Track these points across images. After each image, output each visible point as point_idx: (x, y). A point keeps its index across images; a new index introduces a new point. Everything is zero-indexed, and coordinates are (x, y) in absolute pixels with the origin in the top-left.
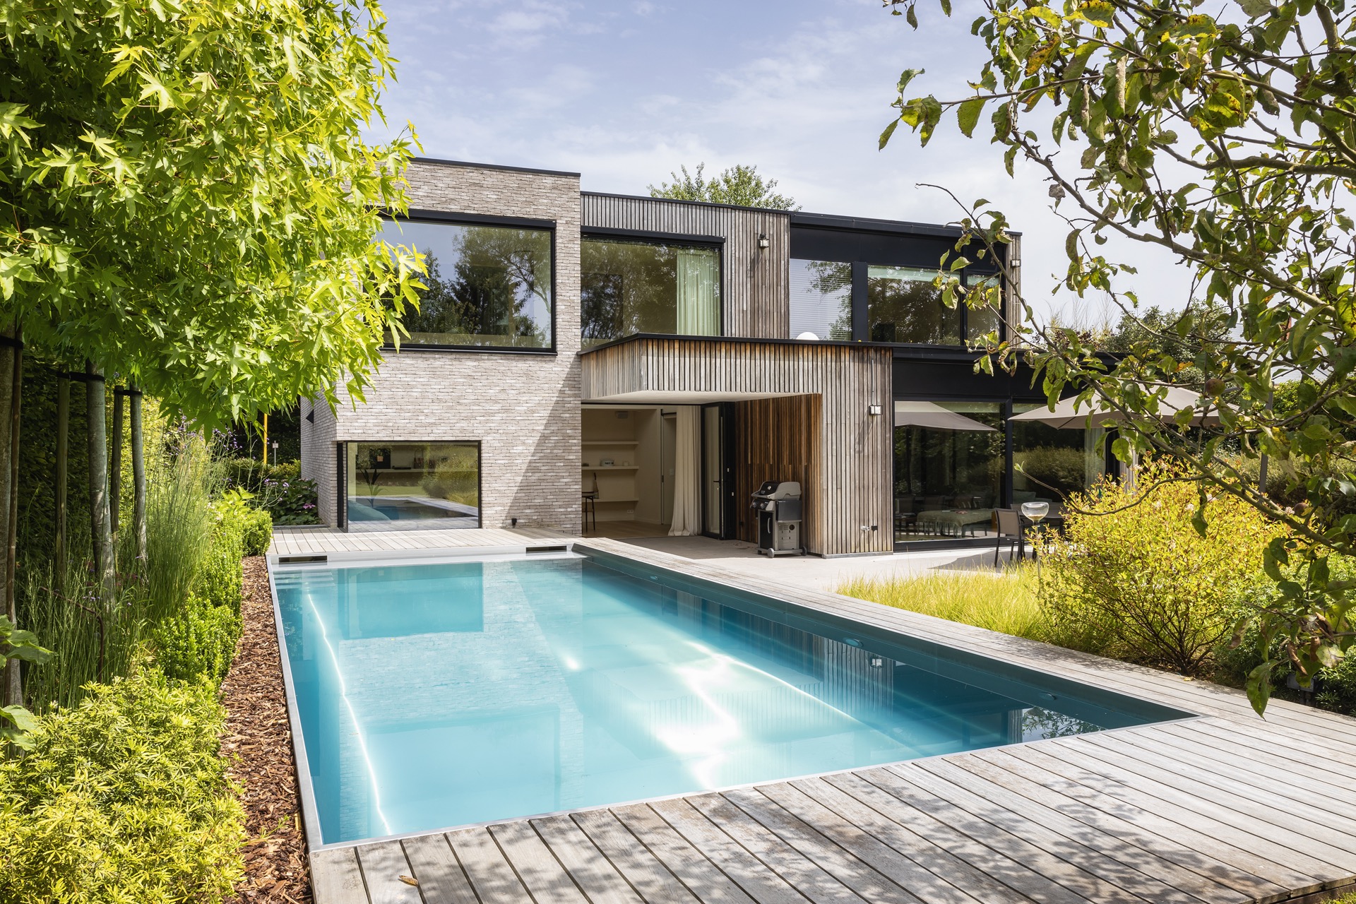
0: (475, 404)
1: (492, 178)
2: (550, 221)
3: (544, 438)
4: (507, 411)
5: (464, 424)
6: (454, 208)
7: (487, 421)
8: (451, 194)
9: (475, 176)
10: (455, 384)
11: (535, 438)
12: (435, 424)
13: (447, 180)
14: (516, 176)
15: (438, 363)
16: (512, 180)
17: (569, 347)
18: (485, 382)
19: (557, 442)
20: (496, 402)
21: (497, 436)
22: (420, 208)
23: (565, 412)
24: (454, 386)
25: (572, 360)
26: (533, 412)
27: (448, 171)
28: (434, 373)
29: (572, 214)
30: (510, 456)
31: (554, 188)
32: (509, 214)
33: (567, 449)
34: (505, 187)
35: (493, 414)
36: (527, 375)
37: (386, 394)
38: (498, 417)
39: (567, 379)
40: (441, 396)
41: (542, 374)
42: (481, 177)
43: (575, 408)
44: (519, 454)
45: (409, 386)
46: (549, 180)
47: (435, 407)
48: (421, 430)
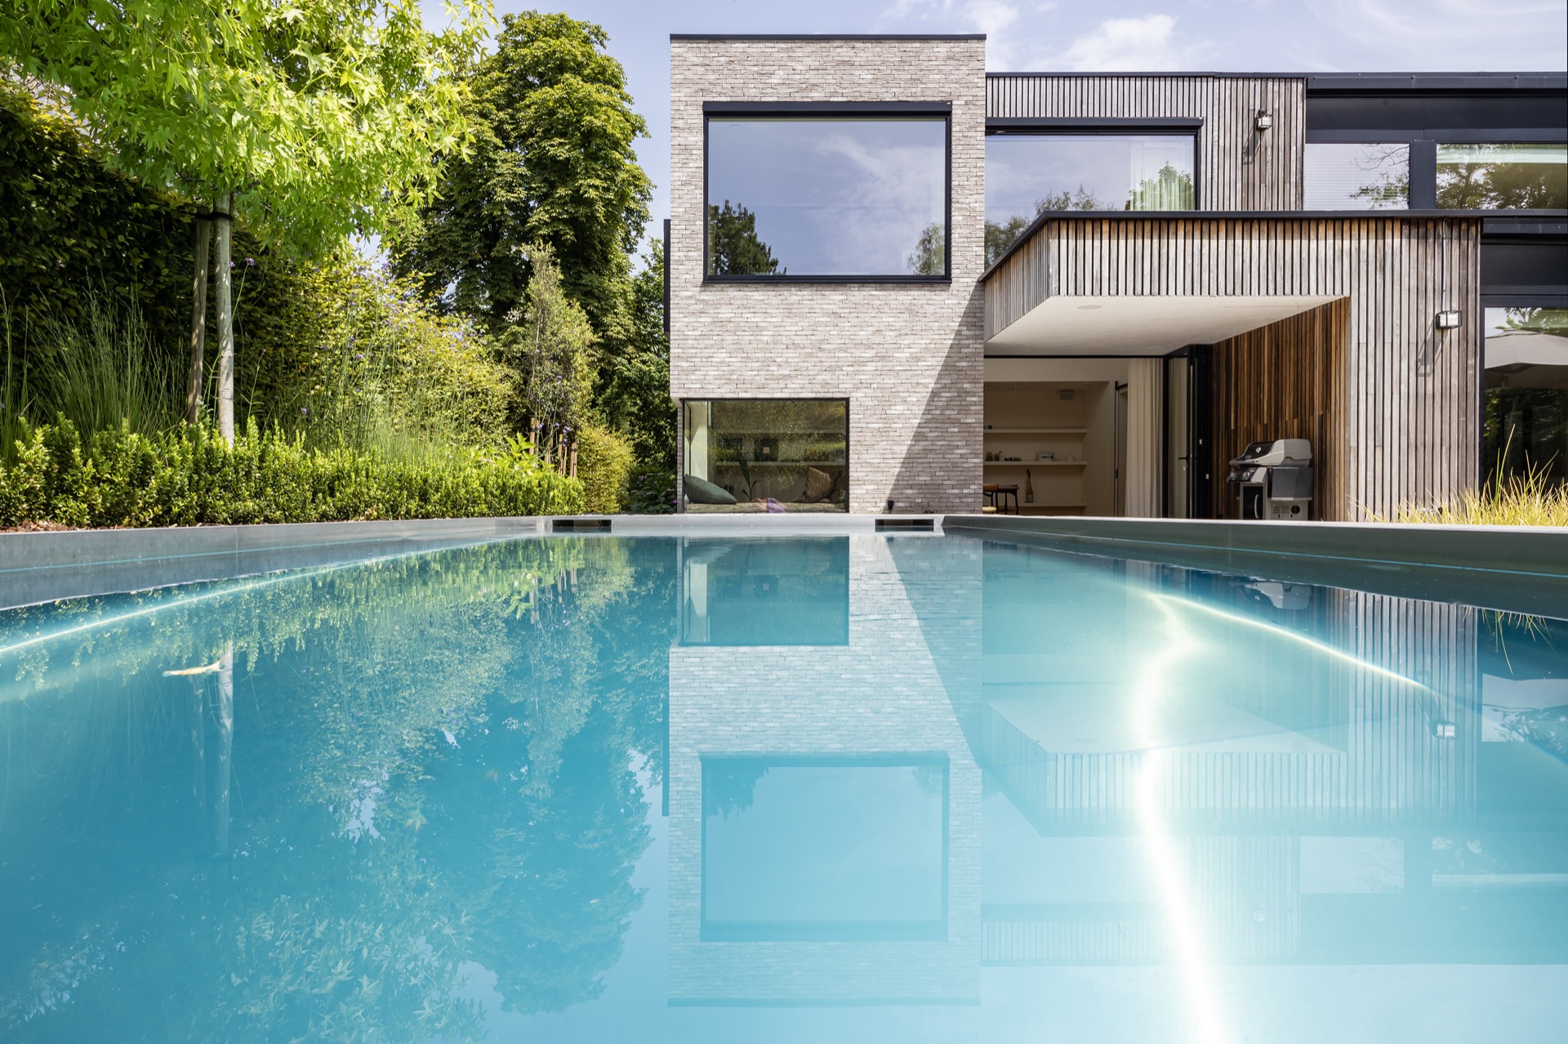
0: (841, 350)
1: (866, 52)
2: (943, 103)
3: (935, 394)
4: (883, 358)
5: (826, 376)
6: (817, 96)
7: (857, 372)
8: (813, 78)
9: (843, 51)
10: (816, 324)
11: (925, 394)
12: (790, 376)
13: (808, 61)
14: (898, 46)
15: (795, 298)
16: (892, 51)
17: (968, 272)
18: (855, 321)
19: (951, 399)
20: (869, 347)
21: (870, 392)
22: (774, 99)
23: (961, 359)
24: (814, 327)
25: (972, 289)
26: (918, 359)
27: (809, 47)
28: (789, 311)
29: (975, 91)
30: (886, 418)
31: (949, 58)
32: (888, 98)
33: (964, 409)
34: (883, 62)
35: (864, 363)
36: (912, 311)
37: (729, 338)
38: (871, 367)
39: (966, 315)
40: (798, 340)
41: (930, 309)
42: (851, 53)
43: (975, 355)
44: (899, 416)
45: (758, 329)
46: (943, 48)
47: (790, 354)
48: (773, 384)
